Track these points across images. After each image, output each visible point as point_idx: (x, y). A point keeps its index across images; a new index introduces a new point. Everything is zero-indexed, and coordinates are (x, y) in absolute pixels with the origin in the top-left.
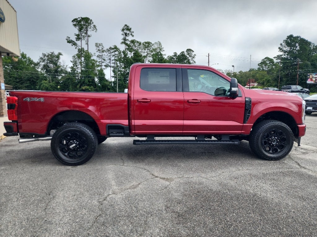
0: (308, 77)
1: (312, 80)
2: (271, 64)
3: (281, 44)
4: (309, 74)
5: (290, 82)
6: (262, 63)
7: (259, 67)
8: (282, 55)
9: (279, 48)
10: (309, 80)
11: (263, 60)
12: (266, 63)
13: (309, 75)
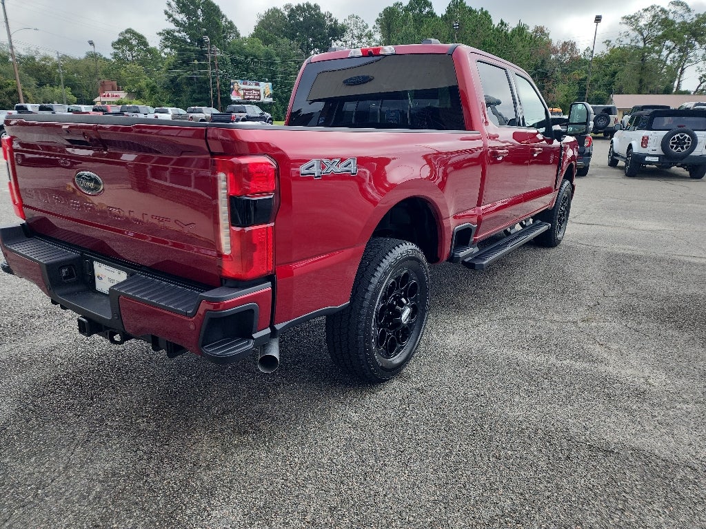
0: (232, 87)
1: (238, 94)
2: (142, 47)
3: (169, 4)
4: (232, 81)
5: (199, 96)
6: (119, 42)
7: (116, 51)
8: (174, 31)
9: (166, 13)
10: (234, 92)
11: (121, 34)
12: (131, 44)
13: (233, 84)
